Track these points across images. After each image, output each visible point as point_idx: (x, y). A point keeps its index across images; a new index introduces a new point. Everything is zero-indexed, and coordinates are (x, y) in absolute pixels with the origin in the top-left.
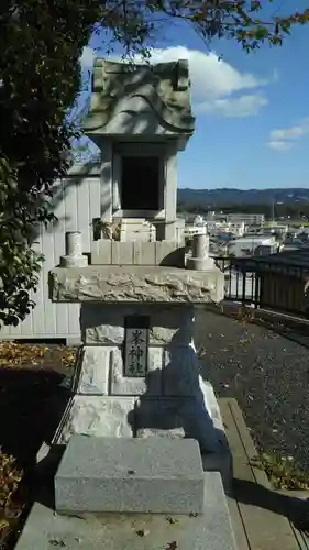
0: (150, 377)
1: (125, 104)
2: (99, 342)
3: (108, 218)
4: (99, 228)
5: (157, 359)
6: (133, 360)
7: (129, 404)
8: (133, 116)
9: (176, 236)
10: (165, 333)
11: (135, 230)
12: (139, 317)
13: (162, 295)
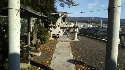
0: (64, 32)
1: (63, 15)
2: (61, 30)
3: (62, 22)
4: (61, 23)
5: (65, 31)
6: (63, 31)
7: (63, 34)
8: (64, 16)
9: (66, 23)
10: (65, 29)
11: (64, 23)
12: (64, 28)
13: (65, 27)
